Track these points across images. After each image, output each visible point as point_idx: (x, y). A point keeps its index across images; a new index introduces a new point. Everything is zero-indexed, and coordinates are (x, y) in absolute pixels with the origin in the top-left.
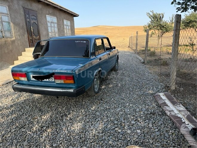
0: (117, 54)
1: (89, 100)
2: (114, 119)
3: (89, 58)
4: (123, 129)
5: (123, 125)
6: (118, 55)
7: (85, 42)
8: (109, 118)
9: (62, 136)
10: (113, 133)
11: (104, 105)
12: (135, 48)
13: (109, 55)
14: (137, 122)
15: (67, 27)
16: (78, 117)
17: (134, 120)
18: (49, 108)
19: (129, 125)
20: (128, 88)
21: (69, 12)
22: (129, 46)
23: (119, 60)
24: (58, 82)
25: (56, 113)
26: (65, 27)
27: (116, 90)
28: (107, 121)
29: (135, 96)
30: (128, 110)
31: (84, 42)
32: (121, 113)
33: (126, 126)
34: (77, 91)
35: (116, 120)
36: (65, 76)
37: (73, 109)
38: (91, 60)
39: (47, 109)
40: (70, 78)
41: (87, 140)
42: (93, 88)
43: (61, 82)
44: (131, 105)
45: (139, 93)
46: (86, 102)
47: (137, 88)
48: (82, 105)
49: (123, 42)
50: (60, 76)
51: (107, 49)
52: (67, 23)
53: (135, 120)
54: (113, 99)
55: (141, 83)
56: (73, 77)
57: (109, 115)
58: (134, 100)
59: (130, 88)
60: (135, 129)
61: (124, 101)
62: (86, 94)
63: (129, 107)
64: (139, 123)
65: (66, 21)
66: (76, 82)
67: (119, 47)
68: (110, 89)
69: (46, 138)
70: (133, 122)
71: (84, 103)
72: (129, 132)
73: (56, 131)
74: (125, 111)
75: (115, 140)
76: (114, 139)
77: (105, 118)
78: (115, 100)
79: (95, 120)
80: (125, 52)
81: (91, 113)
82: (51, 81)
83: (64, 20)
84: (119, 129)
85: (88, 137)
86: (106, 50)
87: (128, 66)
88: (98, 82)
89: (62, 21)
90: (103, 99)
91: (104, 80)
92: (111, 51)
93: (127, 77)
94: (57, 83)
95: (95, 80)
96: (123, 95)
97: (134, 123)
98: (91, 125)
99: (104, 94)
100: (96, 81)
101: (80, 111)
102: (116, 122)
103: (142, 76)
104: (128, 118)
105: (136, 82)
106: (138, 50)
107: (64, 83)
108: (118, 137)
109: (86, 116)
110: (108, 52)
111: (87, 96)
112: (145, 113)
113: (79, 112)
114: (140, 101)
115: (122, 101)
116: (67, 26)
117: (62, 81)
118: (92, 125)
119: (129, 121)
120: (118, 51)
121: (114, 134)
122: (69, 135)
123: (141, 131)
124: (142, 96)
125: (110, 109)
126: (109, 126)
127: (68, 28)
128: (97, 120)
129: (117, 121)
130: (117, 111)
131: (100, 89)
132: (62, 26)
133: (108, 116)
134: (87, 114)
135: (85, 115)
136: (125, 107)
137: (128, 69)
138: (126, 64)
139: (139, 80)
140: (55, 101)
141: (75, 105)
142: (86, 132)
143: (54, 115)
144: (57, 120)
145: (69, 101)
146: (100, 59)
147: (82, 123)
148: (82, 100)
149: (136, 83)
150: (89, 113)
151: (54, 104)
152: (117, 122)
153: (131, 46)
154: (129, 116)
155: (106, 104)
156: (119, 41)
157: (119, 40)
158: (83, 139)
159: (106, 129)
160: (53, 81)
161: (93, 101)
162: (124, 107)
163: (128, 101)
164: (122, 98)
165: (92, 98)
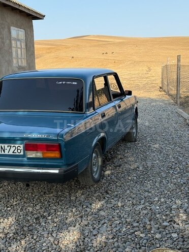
0: (136, 106)
1: (83, 194)
2: (133, 220)
3: (84, 113)
4: (147, 233)
5: (148, 227)
6: (137, 108)
7: (76, 83)
8: (123, 219)
9: (44, 244)
10: (131, 239)
11: (112, 200)
12: (174, 92)
13: (120, 107)
14: (173, 224)
15: (18, 43)
16: (67, 218)
17: (168, 221)
18: (8, 207)
19: (159, 228)
20: (159, 174)
21: (23, 10)
22: (161, 88)
23: (138, 120)
24: (31, 156)
25: (25, 214)
26: (13, 42)
27: (134, 176)
28: (120, 223)
29: (171, 186)
30: (158, 207)
31: (73, 83)
32: (145, 212)
33: (153, 229)
34: (65, 172)
35: (136, 222)
36: (45, 144)
37: (55, 207)
38: (87, 117)
39: (5, 208)
40: (54, 149)
41: (88, 249)
42: (89, 170)
43: (36, 155)
44: (162, 200)
45: (179, 181)
46: (77, 198)
47: (176, 173)
48: (70, 201)
49: (147, 76)
50: (36, 145)
51: (116, 96)
52: (18, 35)
53: (170, 221)
54: (128, 191)
55: (184, 163)
56: (60, 145)
57: (124, 214)
58: (169, 193)
59: (162, 173)
60: (168, 232)
61: (150, 194)
62: (75, 184)
63: (160, 202)
64: (175, 225)
65: (16, 29)
66: (64, 155)
67: (138, 88)
68: (123, 175)
69: (18, 247)
70: (165, 224)
71: (73, 198)
72: (158, 236)
73: (32, 238)
74: (151, 209)
75: (135, 247)
76: (134, 245)
77: (116, 218)
78: (132, 192)
79: (99, 222)
80: (152, 100)
81: (91, 213)
82: (17, 154)
83: (12, 28)
84: (142, 233)
85: (90, 245)
86: (114, 98)
87: (158, 131)
88: (100, 160)
89: (6, 30)
90: (110, 192)
91: (110, 159)
92: (122, 100)
93: (156, 153)
94: (29, 158)
95: (94, 155)
96: (148, 185)
97: (168, 224)
98: (92, 230)
99: (110, 183)
100: (95, 157)
101: (69, 211)
102: (135, 224)
103: (186, 151)
104: (157, 219)
105: (173, 162)
106: (182, 96)
107: (42, 157)
108: (139, 244)
109: (81, 217)
110: (117, 102)
111: (78, 187)
112: (187, 210)
113: (67, 211)
114: (180, 193)
115: (147, 193)
116: (18, 40)
117: (39, 154)
118: (94, 229)
119: (158, 223)
120: (136, 99)
121: (134, 240)
122: (56, 243)
123: (178, 235)
124: (184, 185)
125: (125, 206)
126: (124, 230)
127: (20, 47)
128: (103, 222)
129: (138, 222)
130: (137, 209)
131: (102, 176)
132: (8, 41)
133: (122, 216)
134: (83, 213)
135: (79, 216)
136: (152, 203)
137: (158, 139)
138: (155, 128)
139: (181, 159)
140: (17, 195)
141: (58, 201)
142: (84, 239)
143: (22, 217)
144: (29, 224)
145: (44, 196)
146: (103, 116)
147: (76, 227)
148: (70, 194)
149: (174, 164)
150: (86, 213)
151: (16, 201)
152: (137, 224)
153: (165, 88)
154: (158, 216)
155: (115, 199)
156: (138, 74)
157: (137, 72)
158: (82, 247)
159: (120, 234)
160: (22, 153)
161: (90, 196)
162: (150, 203)
163: (158, 194)
164: (146, 189)
165: (89, 190)
